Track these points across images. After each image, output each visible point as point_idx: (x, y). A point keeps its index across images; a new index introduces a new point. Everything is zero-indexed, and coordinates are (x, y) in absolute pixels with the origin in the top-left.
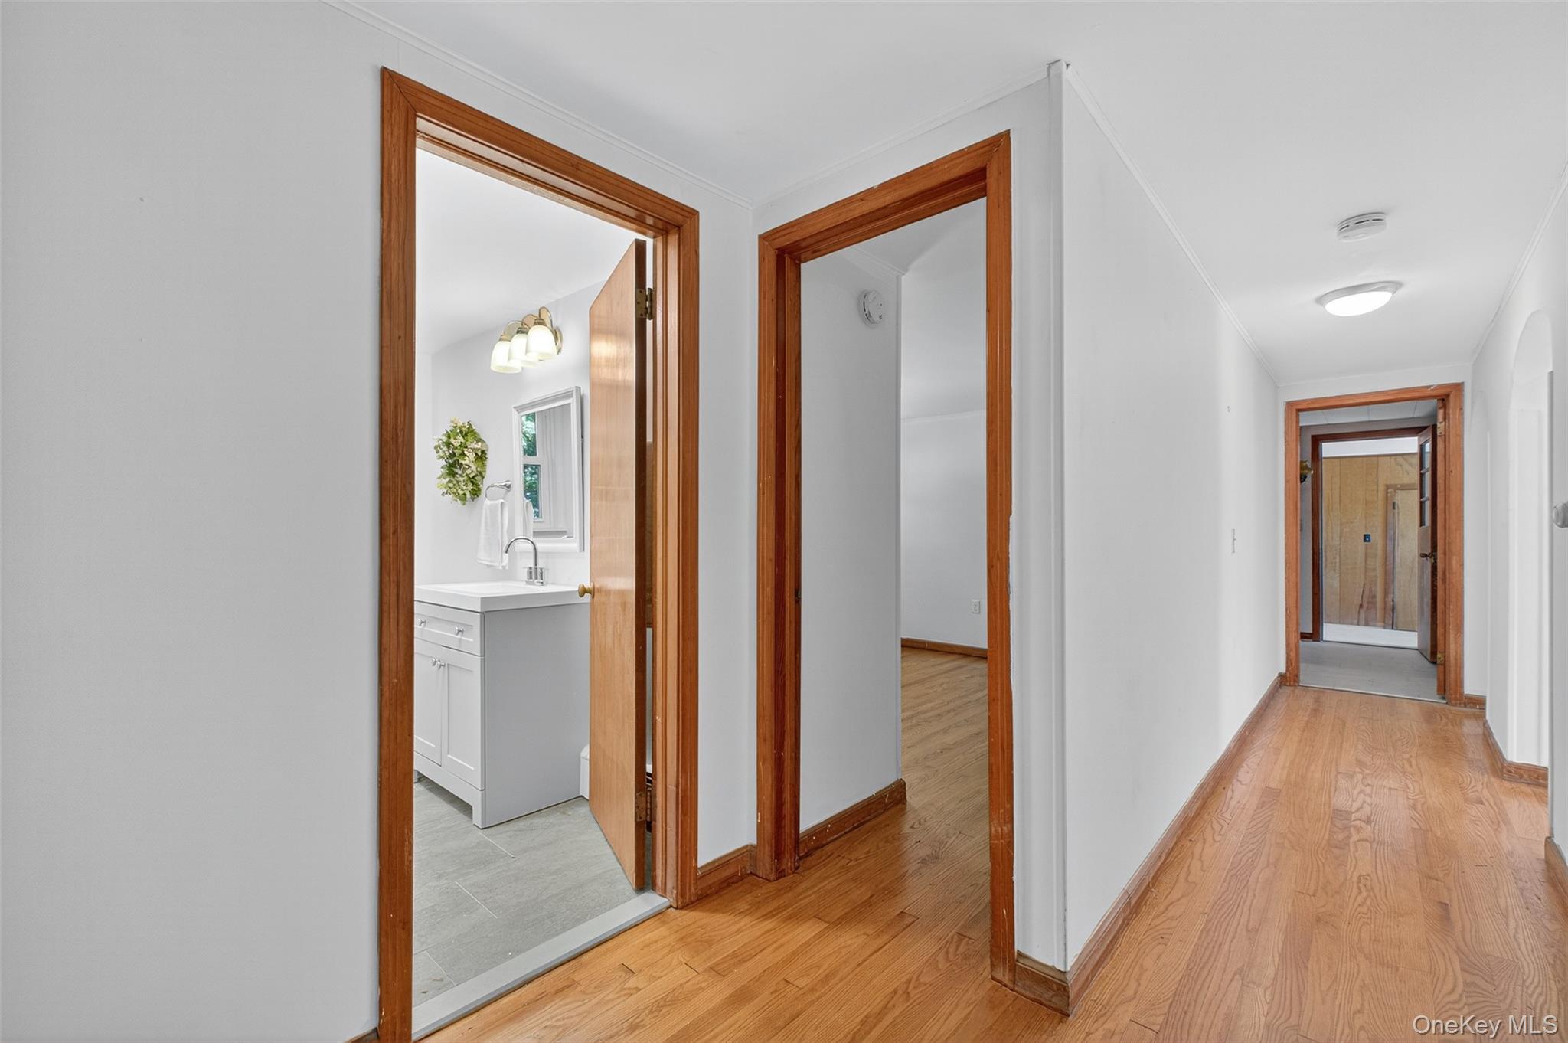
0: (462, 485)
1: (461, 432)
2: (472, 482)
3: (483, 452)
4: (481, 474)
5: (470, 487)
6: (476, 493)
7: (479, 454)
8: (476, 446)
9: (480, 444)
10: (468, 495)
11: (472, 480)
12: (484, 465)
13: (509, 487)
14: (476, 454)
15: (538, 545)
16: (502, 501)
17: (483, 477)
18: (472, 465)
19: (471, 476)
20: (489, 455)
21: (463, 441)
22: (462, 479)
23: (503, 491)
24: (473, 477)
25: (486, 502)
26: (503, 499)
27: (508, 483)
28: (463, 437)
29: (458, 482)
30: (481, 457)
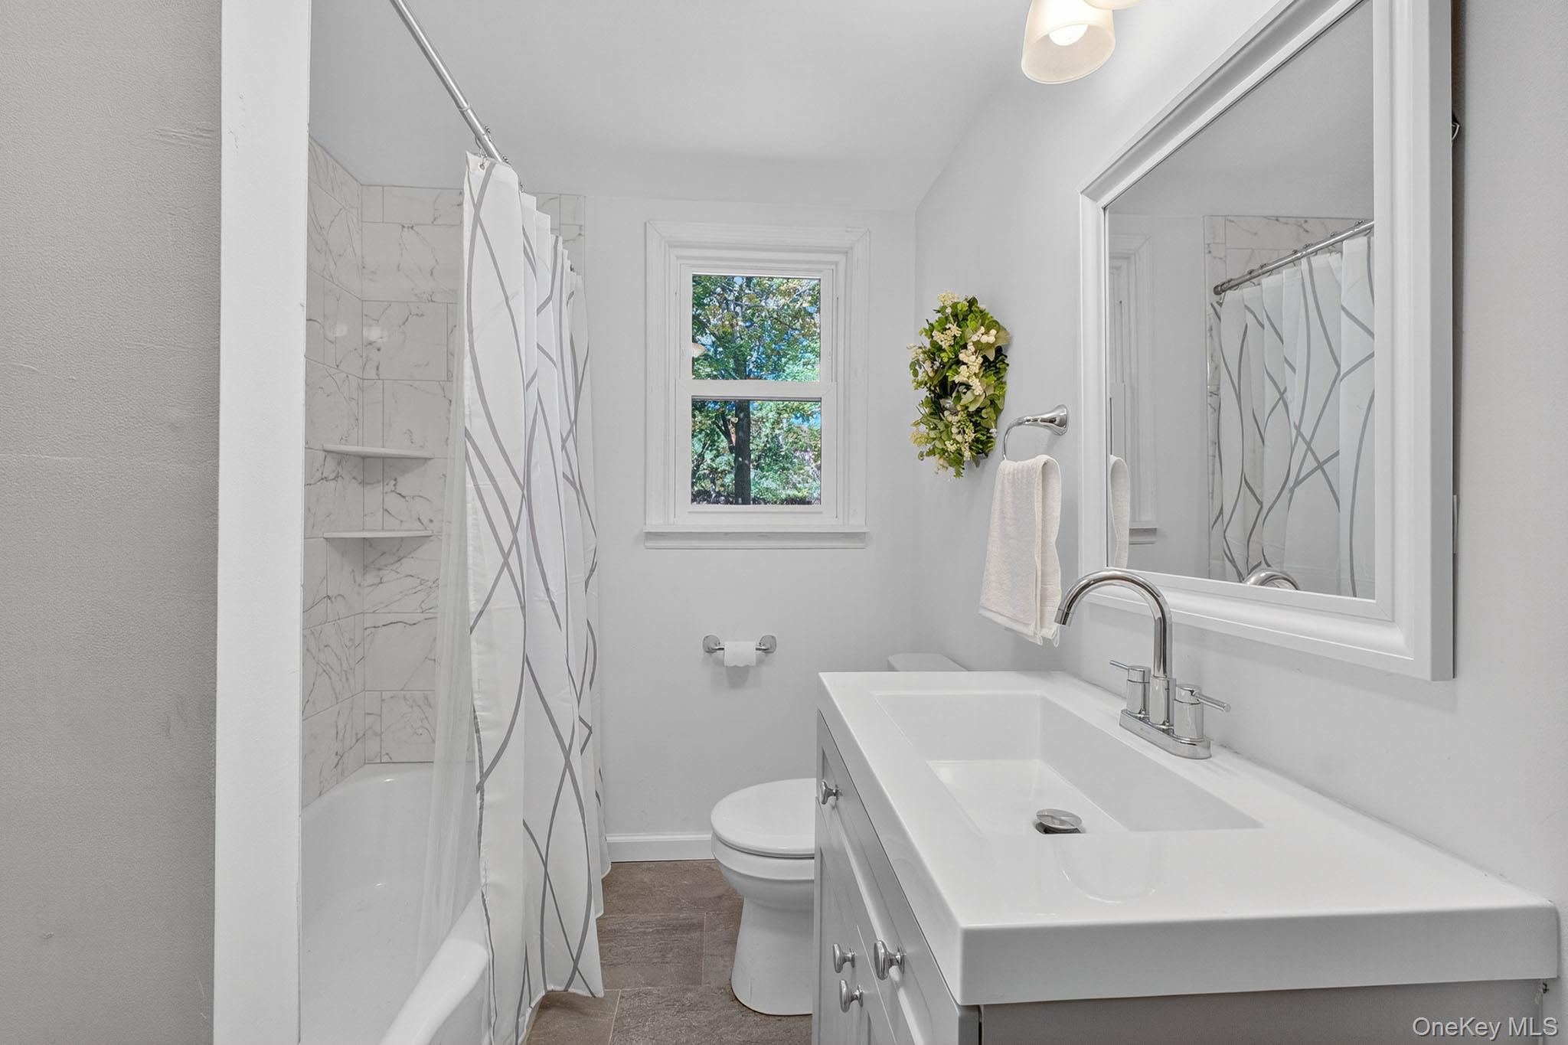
0: (954, 430)
1: (955, 316)
2: (976, 424)
3: (999, 351)
4: (994, 404)
5: (970, 435)
6: (982, 447)
7: (991, 356)
8: (985, 339)
9: (993, 332)
10: (967, 454)
11: (975, 418)
12: (1001, 383)
13: (1063, 423)
14: (985, 358)
15: (1170, 598)
16: (1044, 458)
17: (998, 411)
18: (975, 382)
19: (972, 408)
20: (1013, 357)
21: (958, 333)
22: (954, 419)
23: (1045, 433)
24: (979, 411)
25: (1005, 466)
26: (1047, 453)
27: (1058, 414)
28: (959, 326)
29: (948, 426)
30: (995, 363)
